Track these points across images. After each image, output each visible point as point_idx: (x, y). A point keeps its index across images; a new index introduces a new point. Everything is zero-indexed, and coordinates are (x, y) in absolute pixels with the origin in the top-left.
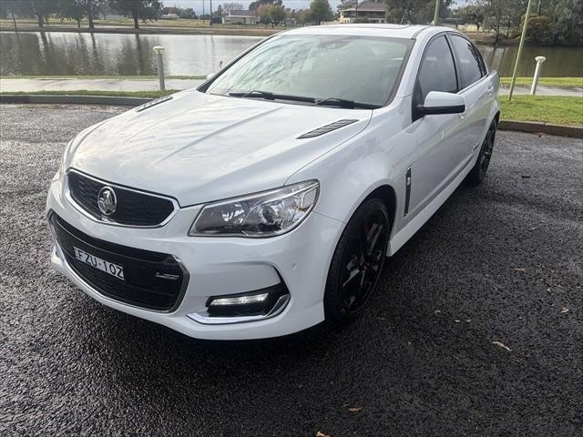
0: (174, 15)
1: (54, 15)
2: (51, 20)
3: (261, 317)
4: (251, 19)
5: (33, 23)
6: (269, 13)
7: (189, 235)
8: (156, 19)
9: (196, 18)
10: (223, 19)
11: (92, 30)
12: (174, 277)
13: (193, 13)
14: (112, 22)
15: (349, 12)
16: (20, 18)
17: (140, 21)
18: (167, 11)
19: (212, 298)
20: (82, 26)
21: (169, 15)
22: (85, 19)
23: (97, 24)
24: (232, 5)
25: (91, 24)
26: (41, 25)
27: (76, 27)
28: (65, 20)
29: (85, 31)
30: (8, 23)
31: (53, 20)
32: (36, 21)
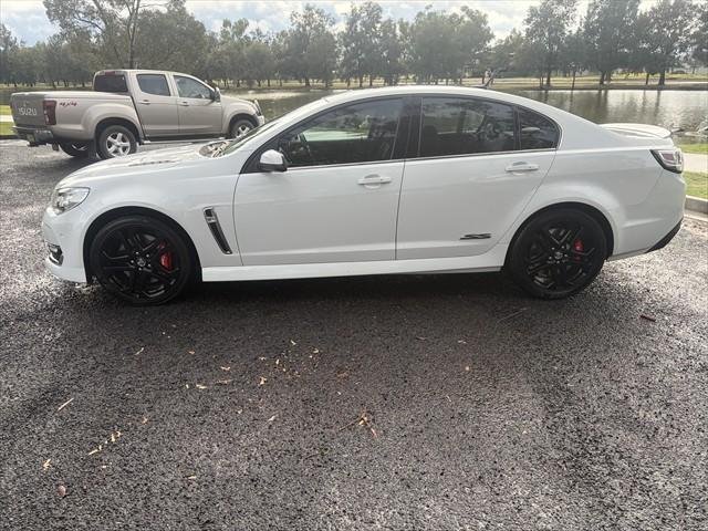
1: (620, 70)
2: (614, 76)
5: (594, 79)
11: (660, 87)
20: (650, 83)
23: (670, 79)
25: (662, 80)
26: (602, 83)
27: (644, 83)
28: (632, 76)
29: (652, 88)
30: (567, 81)
31: (618, 76)
32: (598, 78)
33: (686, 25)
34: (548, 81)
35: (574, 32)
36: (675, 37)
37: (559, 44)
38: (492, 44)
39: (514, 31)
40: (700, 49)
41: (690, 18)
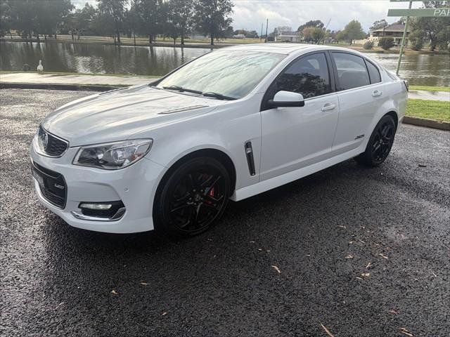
0: (241, 35)
1: (160, 35)
2: (157, 39)
3: (108, 219)
4: (297, 38)
5: (146, 40)
6: (311, 34)
7: (72, 164)
8: (226, 38)
9: (258, 37)
10: (275, 38)
11: (182, 46)
12: (62, 187)
13: (256, 34)
14: (197, 41)
15: (378, 32)
16: (139, 37)
17: (215, 39)
18: (237, 32)
19: (82, 203)
20: (177, 43)
21: (239, 35)
22: (179, 39)
23: (187, 42)
24: (284, 28)
25: (183, 42)
26: (151, 42)
27: (173, 43)
28: (166, 39)
29: (178, 46)
30: (130, 40)
31: (159, 39)
32: (148, 39)
33: (189, 11)
34: (119, 39)
35: (129, 9)
36: (185, 18)
37: (121, 16)
38: (74, 11)
39: (87, 5)
40: (198, 25)
41: (190, 7)
